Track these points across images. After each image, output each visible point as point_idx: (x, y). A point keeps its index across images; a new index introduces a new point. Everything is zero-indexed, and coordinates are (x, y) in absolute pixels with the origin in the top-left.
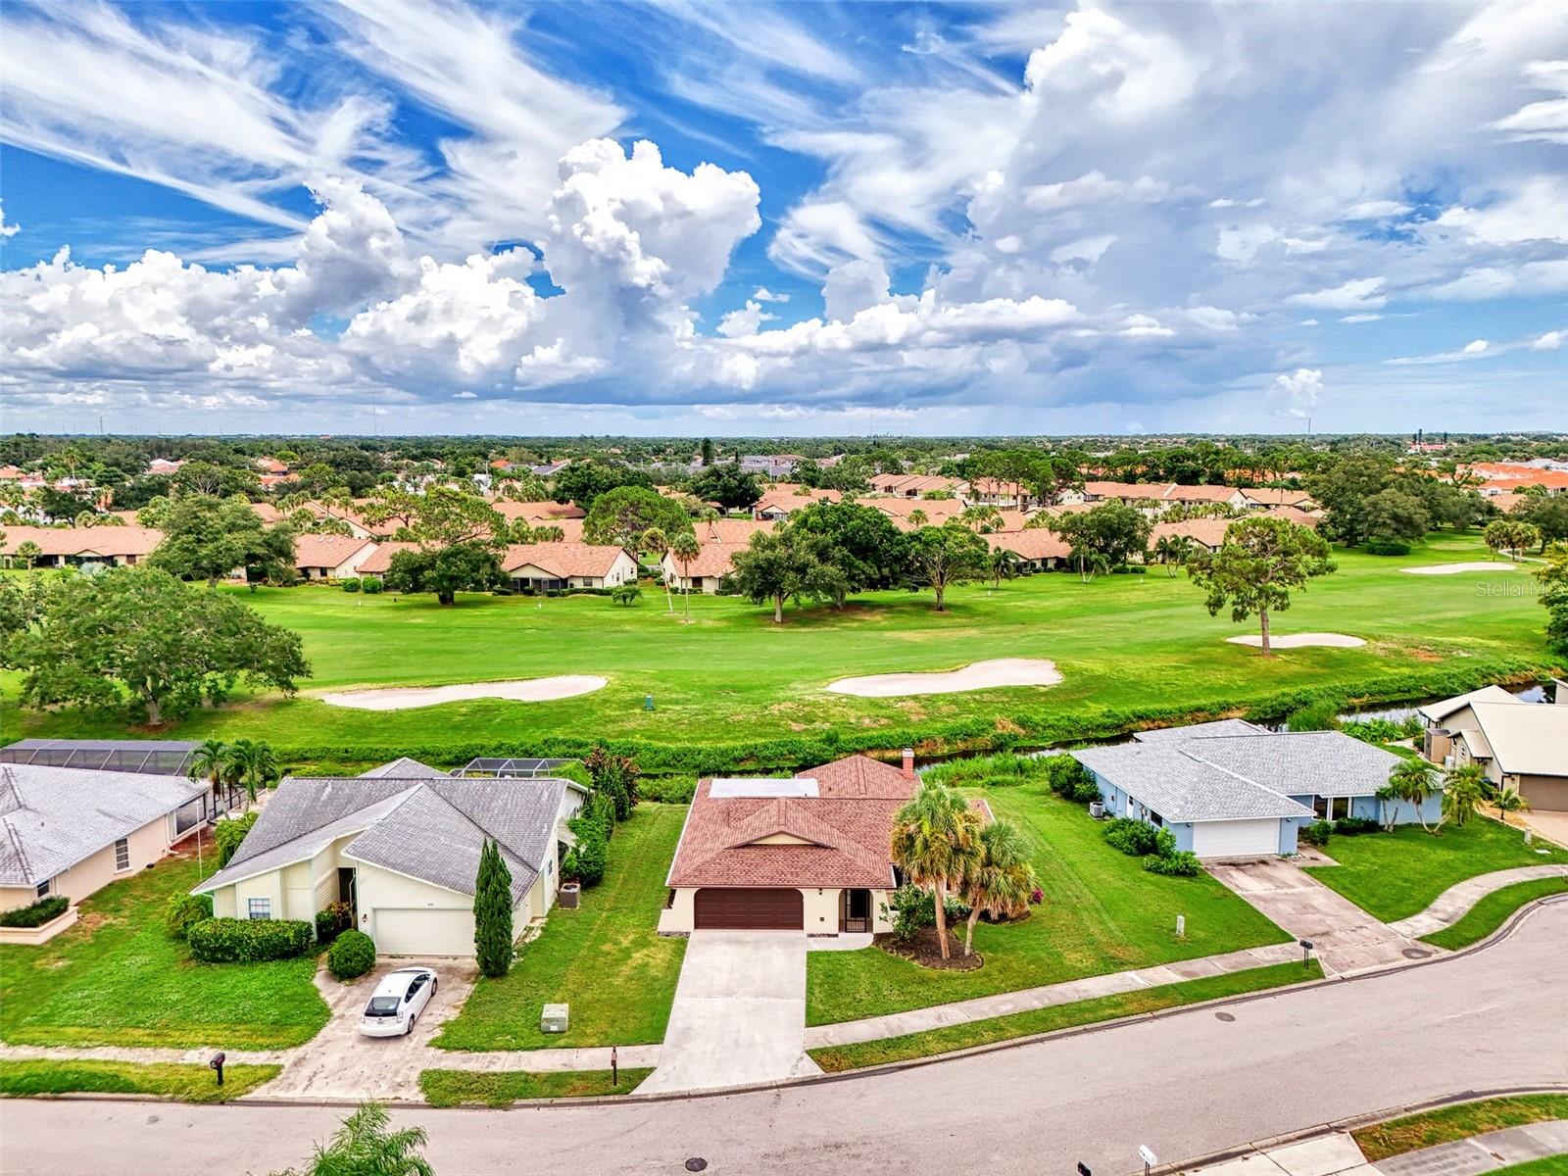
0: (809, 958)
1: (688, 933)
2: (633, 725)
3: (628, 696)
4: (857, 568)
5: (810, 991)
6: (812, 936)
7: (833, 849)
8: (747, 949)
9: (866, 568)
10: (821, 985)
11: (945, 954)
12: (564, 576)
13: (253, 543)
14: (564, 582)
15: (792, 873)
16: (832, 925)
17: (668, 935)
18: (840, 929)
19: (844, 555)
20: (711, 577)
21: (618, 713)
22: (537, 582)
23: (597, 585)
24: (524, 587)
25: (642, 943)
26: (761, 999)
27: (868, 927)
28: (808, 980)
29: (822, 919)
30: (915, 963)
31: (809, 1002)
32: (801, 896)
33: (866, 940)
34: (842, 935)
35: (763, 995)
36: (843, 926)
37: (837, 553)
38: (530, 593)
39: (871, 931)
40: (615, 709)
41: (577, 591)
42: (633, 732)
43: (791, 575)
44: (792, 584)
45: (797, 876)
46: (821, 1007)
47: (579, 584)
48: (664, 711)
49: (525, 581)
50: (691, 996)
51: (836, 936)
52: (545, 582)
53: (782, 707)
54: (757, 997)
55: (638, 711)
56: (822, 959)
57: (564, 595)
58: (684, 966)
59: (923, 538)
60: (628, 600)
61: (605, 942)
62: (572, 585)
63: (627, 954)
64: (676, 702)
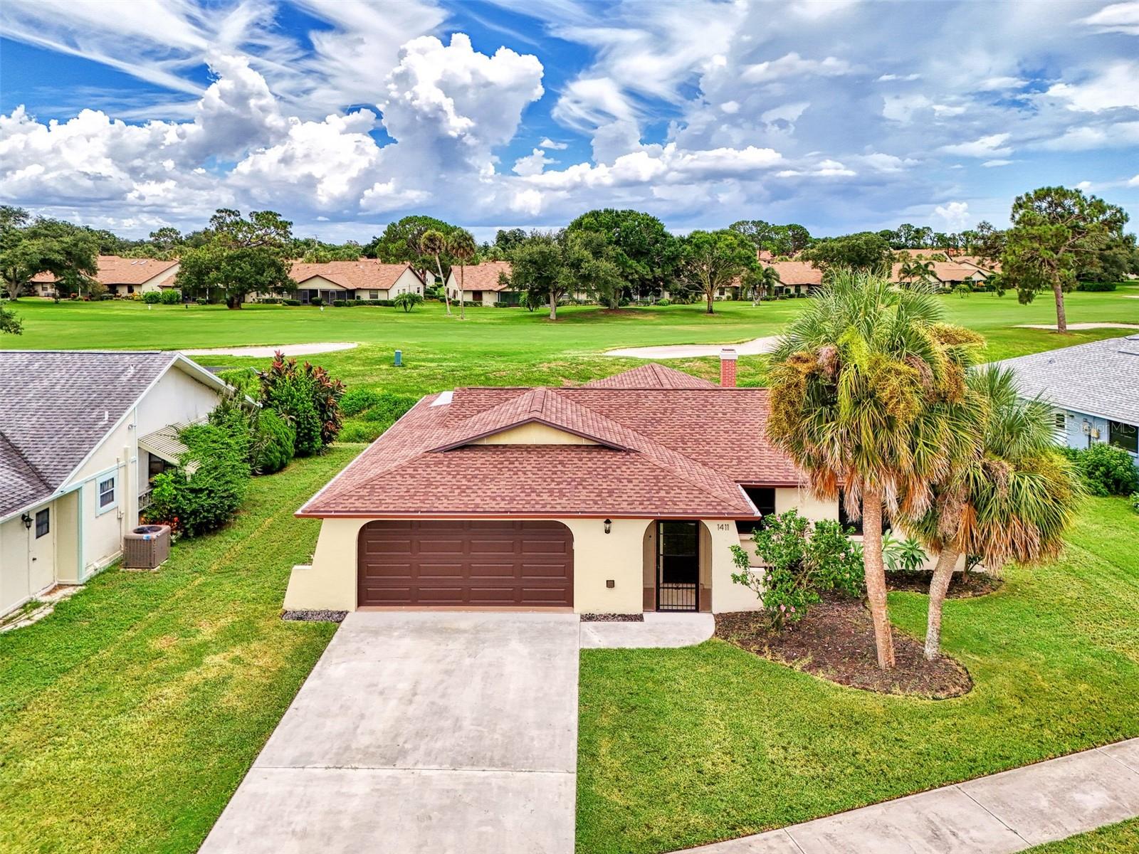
0: (583, 666)
1: (343, 614)
2: (377, 379)
3: (378, 355)
4: (631, 267)
5: (587, 750)
6: (588, 618)
7: (628, 451)
8: (456, 646)
9: (639, 268)
10: (613, 731)
11: (885, 657)
12: (351, 287)
13: (50, 250)
14: (351, 293)
15: (551, 492)
16: (631, 596)
17: (301, 616)
18: (646, 606)
19: (617, 254)
20: (490, 291)
21: (360, 368)
22: (325, 293)
23: (382, 297)
24: (312, 298)
25: (241, 633)
26: (466, 772)
27: (701, 603)
28: (582, 718)
29: (611, 584)
30: (820, 677)
31: (584, 781)
32: (567, 537)
33: (699, 628)
34: (651, 617)
35: (474, 761)
36: (653, 601)
37: (611, 250)
38: (318, 303)
39: (708, 608)
40: (359, 365)
41: (363, 303)
42: (375, 385)
43: (565, 270)
44: (567, 277)
45: (562, 495)
46: (616, 797)
47: (365, 297)
48: (415, 368)
49: (314, 292)
50: (294, 764)
51: (639, 618)
52: (333, 294)
53: (553, 365)
54: (455, 765)
55: (384, 367)
56: (612, 667)
57: (349, 305)
58: (308, 685)
59: (694, 241)
60: (409, 306)
61: (164, 631)
62: (359, 297)
63: (196, 656)
64: (432, 361)
